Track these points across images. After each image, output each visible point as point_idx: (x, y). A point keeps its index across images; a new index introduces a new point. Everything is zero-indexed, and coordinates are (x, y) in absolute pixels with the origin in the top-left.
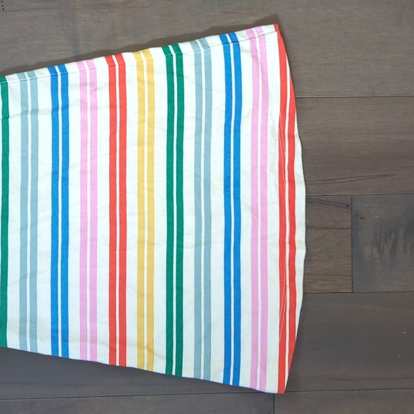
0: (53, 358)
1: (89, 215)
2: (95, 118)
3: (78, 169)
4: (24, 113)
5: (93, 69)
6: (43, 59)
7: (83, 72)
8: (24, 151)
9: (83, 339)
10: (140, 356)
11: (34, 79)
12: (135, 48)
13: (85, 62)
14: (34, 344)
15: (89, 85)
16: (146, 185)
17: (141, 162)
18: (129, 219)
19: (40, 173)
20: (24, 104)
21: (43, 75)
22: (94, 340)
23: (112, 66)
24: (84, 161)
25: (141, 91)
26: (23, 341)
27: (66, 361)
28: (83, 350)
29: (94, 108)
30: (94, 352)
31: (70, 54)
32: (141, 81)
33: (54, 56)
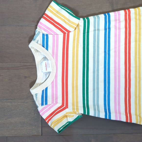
0: (105, 119)
1: (117, 67)
2: (119, 32)
3: (113, 50)
4: (95, 30)
5: (119, 15)
6: (101, 11)
7: (115, 16)
8: (94, 44)
9: (116, 112)
10: (137, 119)
11: (99, 18)
12: (134, 7)
13: (117, 12)
14: (99, 114)
15: (117, 20)
16: (138, 56)
17: (136, 48)
18: (131, 68)
19: (100, 52)
20: (95, 27)
21: (102, 16)
22: (120, 113)
23: (126, 13)
24: (115, 48)
25: (136, 22)
26: (95, 113)
27: (110, 120)
28: (116, 116)
29: (119, 29)
30: (120, 117)
31: (110, 9)
32: (136, 19)
33: (105, 10)
